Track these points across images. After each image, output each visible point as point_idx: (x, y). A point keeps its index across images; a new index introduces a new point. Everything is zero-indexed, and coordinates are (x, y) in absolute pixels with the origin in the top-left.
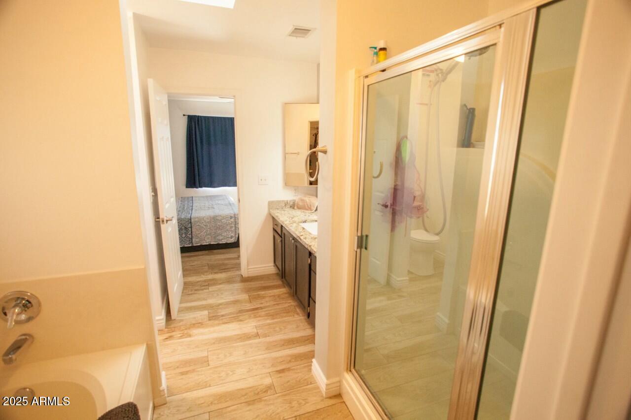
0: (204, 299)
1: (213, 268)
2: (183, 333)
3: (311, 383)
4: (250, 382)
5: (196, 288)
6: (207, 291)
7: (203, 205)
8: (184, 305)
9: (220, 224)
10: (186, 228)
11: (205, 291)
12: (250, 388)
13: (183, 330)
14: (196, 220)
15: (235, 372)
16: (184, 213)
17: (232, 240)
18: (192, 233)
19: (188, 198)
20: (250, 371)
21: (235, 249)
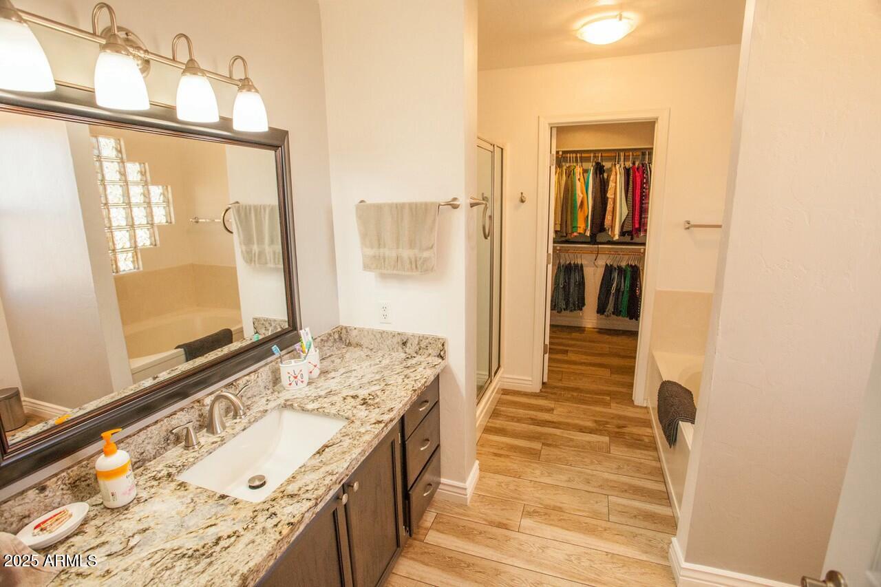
3: (480, 495)
4: (549, 531)
12: (551, 525)
15: (567, 557)
20: (543, 548)
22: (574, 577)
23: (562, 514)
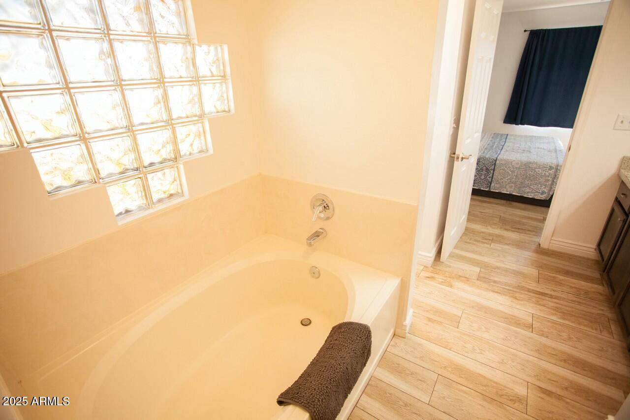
0: (481, 254)
1: (504, 222)
2: (445, 280)
5: (477, 238)
6: (489, 246)
7: (518, 145)
8: (457, 251)
9: (532, 173)
10: (487, 169)
11: (485, 245)
13: (446, 277)
14: (503, 162)
15: (483, 352)
16: (490, 152)
17: (543, 197)
18: (493, 176)
19: (502, 135)
20: (502, 363)
21: (543, 209)
22: (480, 339)
23: (484, 393)
